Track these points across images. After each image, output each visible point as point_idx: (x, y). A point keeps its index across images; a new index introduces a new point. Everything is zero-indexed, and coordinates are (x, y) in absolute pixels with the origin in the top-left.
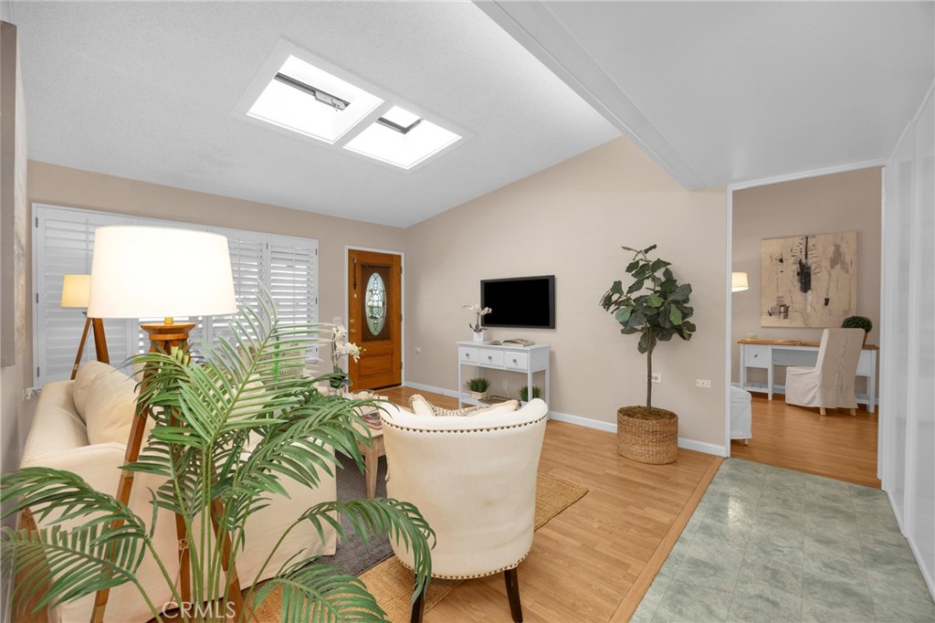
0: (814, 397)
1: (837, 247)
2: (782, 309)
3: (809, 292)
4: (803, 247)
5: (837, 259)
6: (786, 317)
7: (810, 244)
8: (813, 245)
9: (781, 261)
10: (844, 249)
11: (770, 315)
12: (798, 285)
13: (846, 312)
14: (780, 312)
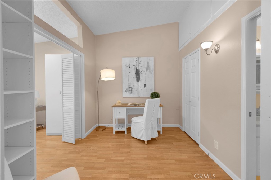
0: (143, 135)
1: (148, 63)
2: (130, 89)
3: (139, 82)
4: (137, 62)
5: (148, 68)
6: (132, 93)
7: (139, 61)
8: (140, 62)
9: (130, 67)
10: (150, 64)
11: (126, 92)
12: (136, 78)
13: (151, 90)
14: (130, 91)
